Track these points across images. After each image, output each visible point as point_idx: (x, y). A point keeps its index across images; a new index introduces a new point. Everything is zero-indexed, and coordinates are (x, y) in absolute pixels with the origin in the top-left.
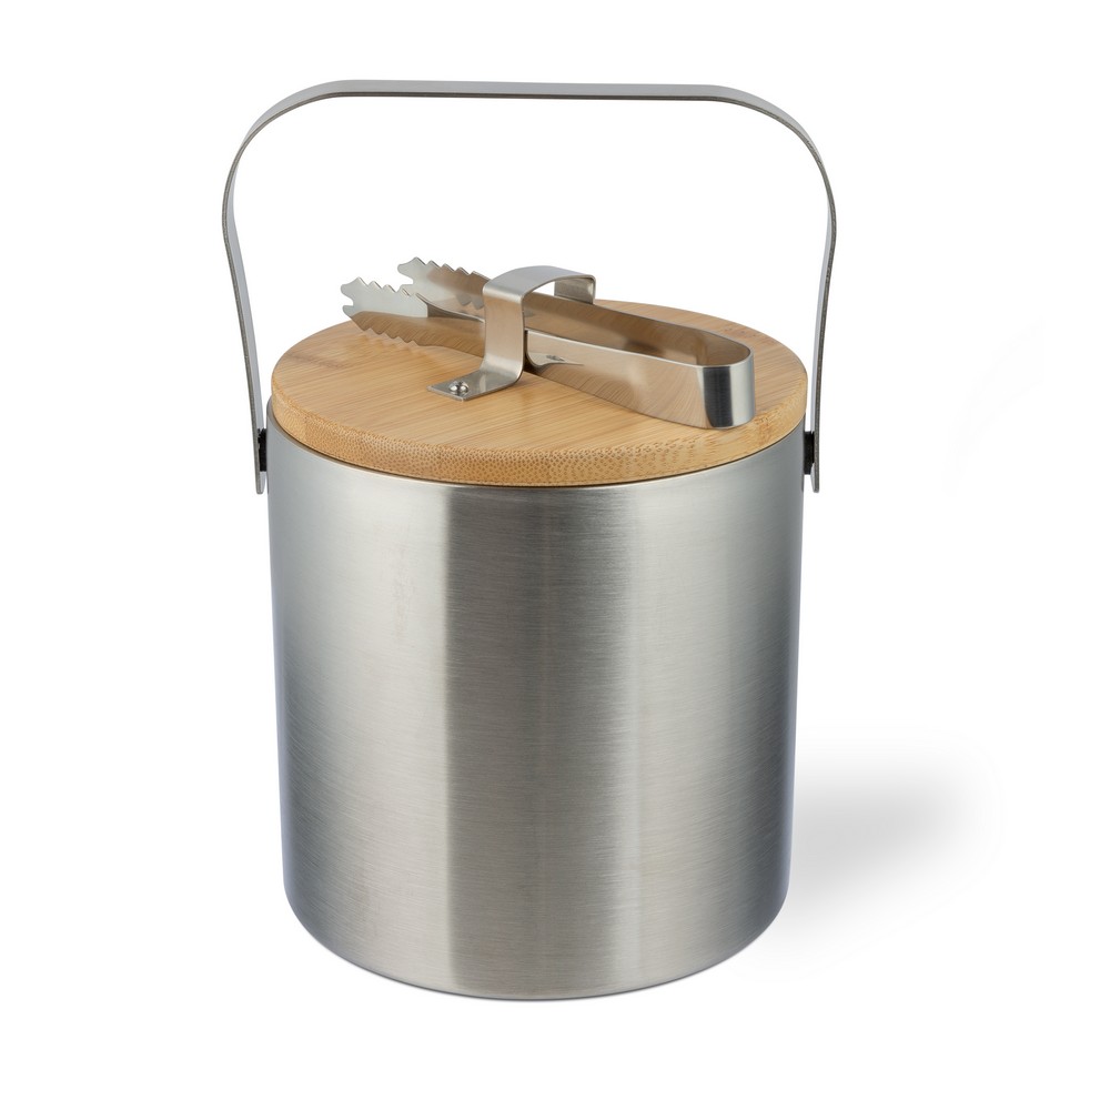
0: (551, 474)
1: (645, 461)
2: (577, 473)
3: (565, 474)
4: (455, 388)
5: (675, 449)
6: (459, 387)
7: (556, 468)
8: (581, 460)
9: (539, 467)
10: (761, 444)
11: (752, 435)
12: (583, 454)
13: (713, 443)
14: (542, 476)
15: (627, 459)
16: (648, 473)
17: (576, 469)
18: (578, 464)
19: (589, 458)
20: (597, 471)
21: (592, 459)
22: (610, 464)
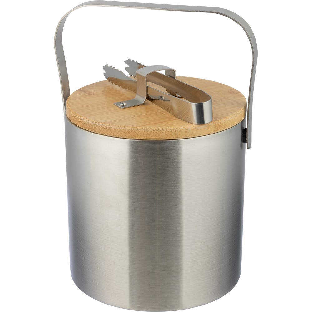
0: (136, 135)
1: (168, 133)
2: (145, 135)
3: (141, 135)
4: (122, 104)
5: (180, 130)
6: (123, 104)
7: (138, 133)
8: (146, 131)
9: (132, 132)
10: (216, 130)
11: (212, 127)
12: (147, 129)
13: (195, 129)
14: (133, 135)
15: (162, 132)
16: (170, 138)
17: (144, 134)
18: (145, 133)
19: (149, 131)
20: (151, 135)
21: (150, 131)
22: (156, 133)
